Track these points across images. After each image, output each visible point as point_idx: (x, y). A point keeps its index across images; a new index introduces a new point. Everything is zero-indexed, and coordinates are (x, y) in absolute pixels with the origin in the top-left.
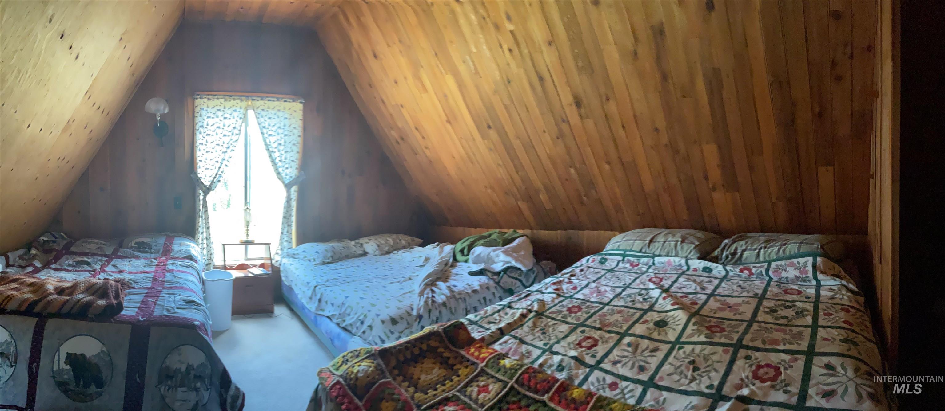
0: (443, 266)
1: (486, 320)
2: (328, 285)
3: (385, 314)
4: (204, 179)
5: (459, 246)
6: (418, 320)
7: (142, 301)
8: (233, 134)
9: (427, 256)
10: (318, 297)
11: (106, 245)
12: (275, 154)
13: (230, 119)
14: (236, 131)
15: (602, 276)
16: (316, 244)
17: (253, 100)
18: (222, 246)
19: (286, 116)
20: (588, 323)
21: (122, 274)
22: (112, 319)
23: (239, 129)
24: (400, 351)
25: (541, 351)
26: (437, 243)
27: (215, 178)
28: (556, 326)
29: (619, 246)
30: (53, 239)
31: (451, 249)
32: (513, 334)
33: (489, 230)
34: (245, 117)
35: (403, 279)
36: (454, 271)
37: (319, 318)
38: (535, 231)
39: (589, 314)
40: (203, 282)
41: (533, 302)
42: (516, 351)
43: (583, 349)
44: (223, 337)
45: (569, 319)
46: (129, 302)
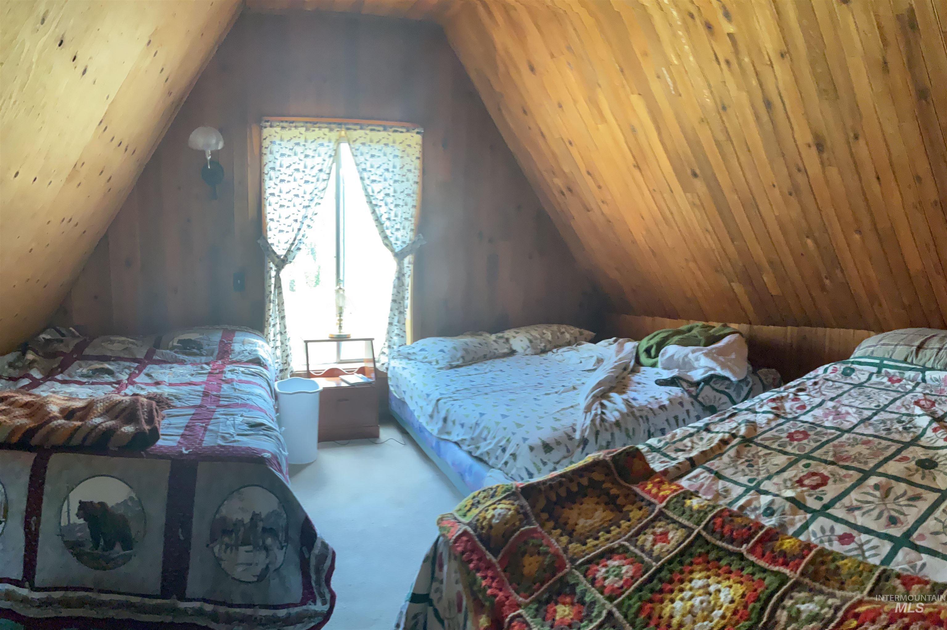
0: (621, 371)
1: (673, 447)
2: (456, 398)
3: (535, 439)
4: (277, 246)
5: (644, 343)
6: (582, 446)
7: (187, 426)
8: (318, 180)
9: (600, 356)
10: (443, 414)
11: (136, 345)
12: (380, 209)
13: (313, 157)
14: (323, 176)
15: (844, 392)
16: (441, 338)
17: (348, 129)
18: (304, 344)
19: (397, 153)
20: (815, 454)
21: (159, 386)
22: (142, 453)
23: (328, 172)
24: (551, 487)
25: (743, 489)
26: (614, 338)
27: (292, 244)
28: (768, 458)
29: (872, 352)
30: (59, 337)
31: (634, 348)
32: (708, 466)
33: (691, 321)
34: (336, 154)
35: (562, 389)
36: (636, 378)
37: (442, 444)
38: (755, 327)
39: (819, 443)
40: (276, 396)
41: (739, 424)
42: (709, 488)
43: (805, 489)
44: (306, 473)
45: (789, 449)
46: (168, 428)
